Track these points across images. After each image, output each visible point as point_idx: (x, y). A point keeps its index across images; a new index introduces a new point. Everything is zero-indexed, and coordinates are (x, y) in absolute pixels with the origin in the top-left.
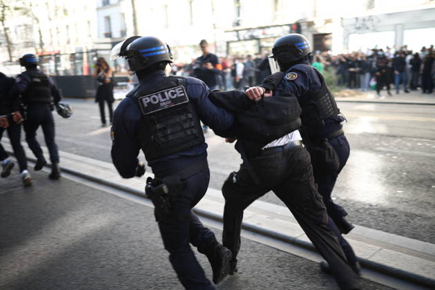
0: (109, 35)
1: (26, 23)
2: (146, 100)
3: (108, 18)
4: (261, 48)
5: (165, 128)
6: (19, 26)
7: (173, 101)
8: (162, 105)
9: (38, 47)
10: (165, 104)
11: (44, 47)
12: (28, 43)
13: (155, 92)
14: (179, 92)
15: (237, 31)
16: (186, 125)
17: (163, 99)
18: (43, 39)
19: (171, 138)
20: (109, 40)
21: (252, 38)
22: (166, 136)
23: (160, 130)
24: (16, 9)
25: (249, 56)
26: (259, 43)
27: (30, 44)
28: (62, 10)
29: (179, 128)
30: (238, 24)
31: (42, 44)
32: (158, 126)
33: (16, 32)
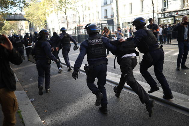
0: (106, 17)
1: (74, 14)
2: (90, 41)
3: (106, 10)
4: (175, 21)
5: (95, 50)
6: (71, 15)
7: (98, 42)
8: (95, 43)
9: (78, 23)
10: (96, 43)
11: (80, 23)
12: (74, 21)
13: (93, 39)
14: (100, 40)
15: (164, 13)
16: (101, 50)
17: (95, 42)
18: (80, 20)
19: (96, 53)
20: (106, 19)
21: (171, 16)
22: (95, 52)
23: (93, 50)
24: (71, 8)
25: (170, 25)
26: (175, 19)
27: (75, 22)
28: (88, 8)
29: (99, 50)
30: (164, 10)
31: (79, 22)
32: (93, 49)
33: (70, 17)
